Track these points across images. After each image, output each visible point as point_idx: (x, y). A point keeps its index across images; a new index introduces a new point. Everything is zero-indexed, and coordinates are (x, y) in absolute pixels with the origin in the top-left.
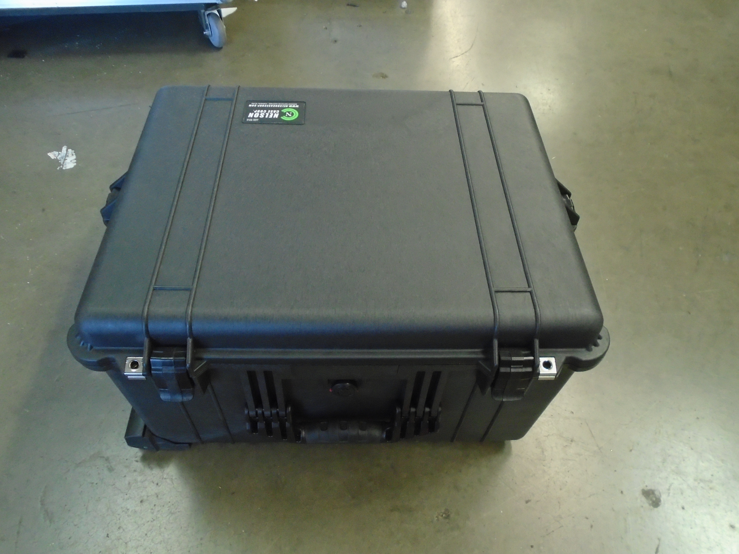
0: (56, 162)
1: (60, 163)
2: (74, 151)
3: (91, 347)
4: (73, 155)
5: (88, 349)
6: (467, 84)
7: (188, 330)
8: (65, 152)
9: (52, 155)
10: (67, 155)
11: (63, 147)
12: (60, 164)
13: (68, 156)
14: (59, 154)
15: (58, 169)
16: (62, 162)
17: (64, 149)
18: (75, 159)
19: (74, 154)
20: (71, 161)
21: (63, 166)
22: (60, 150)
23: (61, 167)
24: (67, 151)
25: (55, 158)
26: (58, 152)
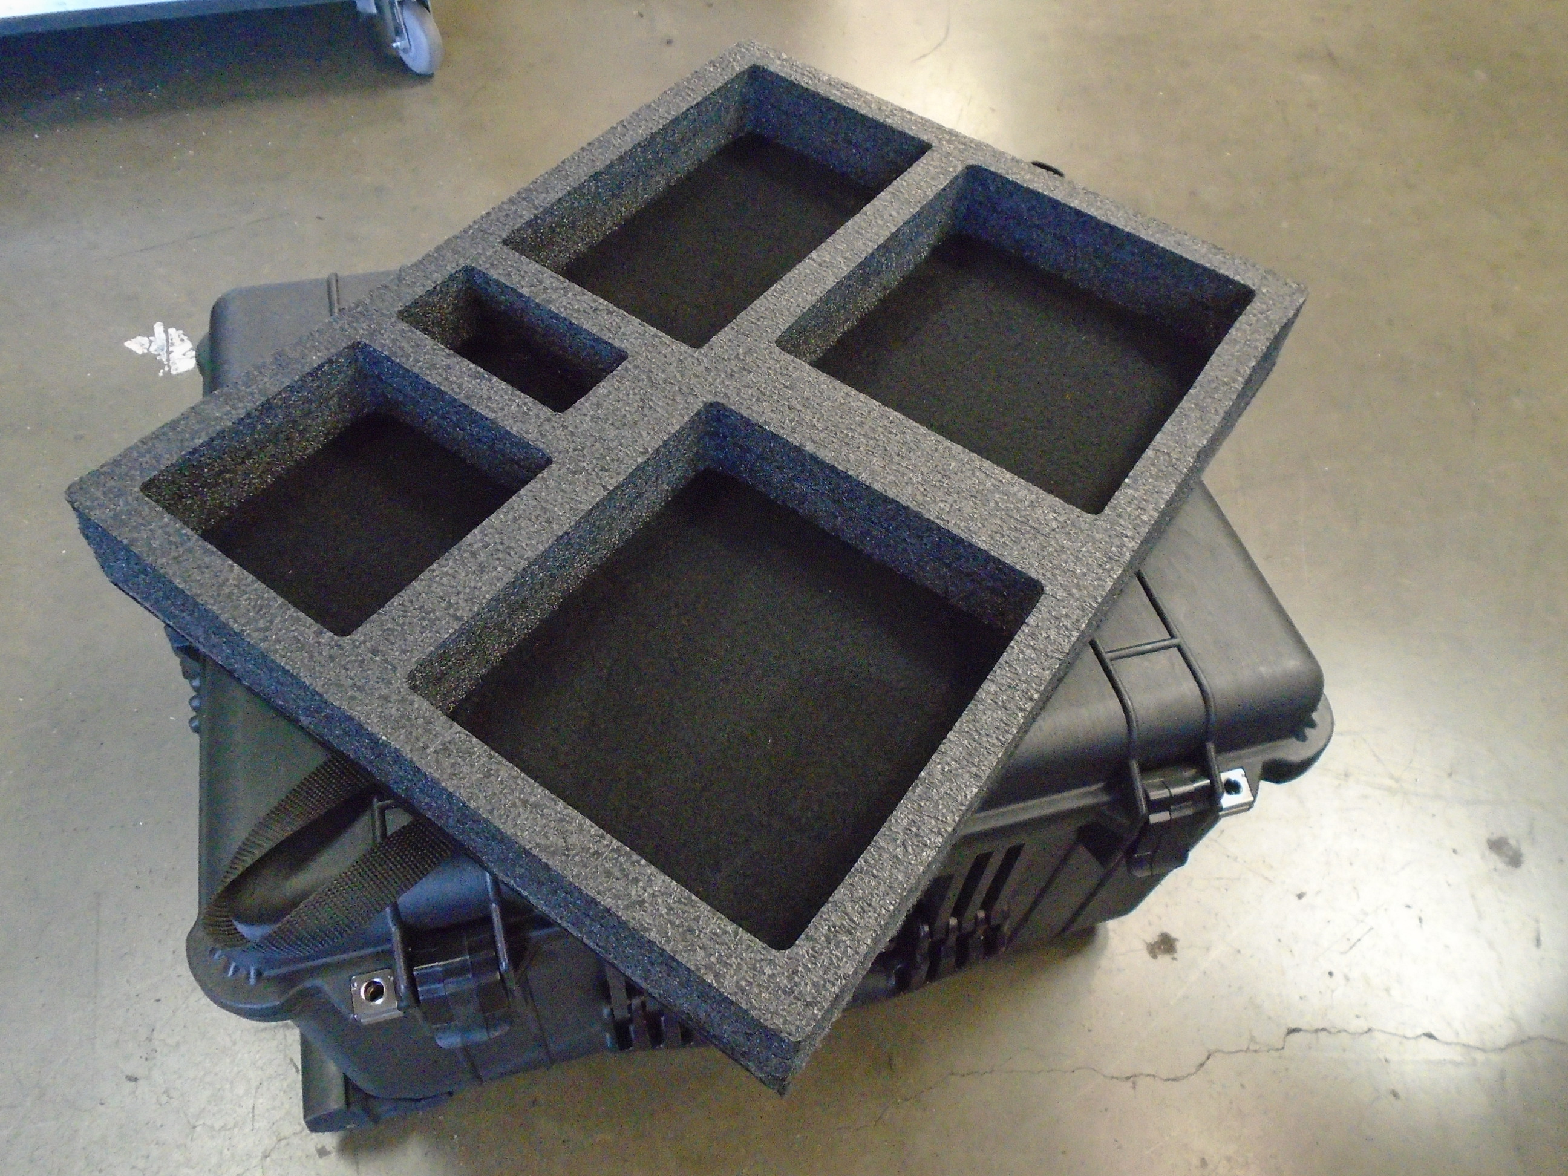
0: (151, 362)
1: (161, 362)
2: (181, 332)
3: (259, 974)
4: (182, 340)
5: (252, 981)
6: (962, 110)
7: (490, 890)
8: (163, 336)
9: (137, 345)
10: (169, 343)
11: (155, 326)
12: (161, 365)
13: (173, 344)
14: (151, 342)
15: (161, 374)
16: (163, 357)
17: (159, 328)
18: (192, 349)
19: (185, 338)
20: (184, 355)
21: (170, 367)
22: (149, 332)
23: (167, 369)
24: (166, 332)
25: (146, 351)
26: (146, 338)
